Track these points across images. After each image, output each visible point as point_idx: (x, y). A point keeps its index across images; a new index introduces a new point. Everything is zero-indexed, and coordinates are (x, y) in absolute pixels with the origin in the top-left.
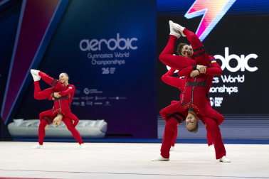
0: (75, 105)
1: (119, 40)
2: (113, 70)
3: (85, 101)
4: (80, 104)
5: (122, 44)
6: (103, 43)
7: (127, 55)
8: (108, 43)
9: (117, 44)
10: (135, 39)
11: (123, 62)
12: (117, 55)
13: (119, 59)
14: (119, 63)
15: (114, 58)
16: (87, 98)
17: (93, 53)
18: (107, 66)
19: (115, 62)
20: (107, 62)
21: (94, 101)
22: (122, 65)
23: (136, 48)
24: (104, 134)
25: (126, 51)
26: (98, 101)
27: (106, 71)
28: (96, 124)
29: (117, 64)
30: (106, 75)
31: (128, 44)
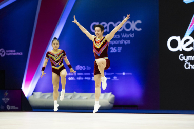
0: (87, 80)
2: (120, 48)
4: (91, 79)
5: (128, 26)
7: (132, 36)
8: (115, 25)
9: (124, 26)
10: (140, 22)
11: (129, 42)
12: (124, 36)
13: (125, 39)
14: (125, 42)
15: (121, 39)
18: (114, 46)
19: (121, 42)
20: (115, 42)
22: (128, 44)
23: (140, 29)
24: (112, 105)
25: (131, 32)
26: (107, 76)
27: (113, 50)
28: (105, 96)
29: (124, 44)
30: (114, 53)
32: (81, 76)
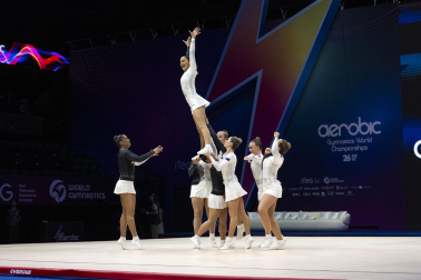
0: (315, 196)
1: (361, 125)
2: (355, 157)
3: (325, 191)
4: (321, 194)
5: (364, 128)
6: (343, 129)
7: (369, 140)
8: (348, 128)
9: (359, 129)
10: (379, 123)
11: (366, 148)
12: (359, 141)
13: (361, 145)
14: (361, 149)
15: (356, 144)
16: (327, 188)
17: (333, 139)
18: (348, 153)
19: (357, 148)
20: (349, 149)
21: (335, 190)
22: (365, 151)
23: (379, 132)
24: (347, 227)
25: (369, 136)
26: (340, 191)
27: (347, 158)
28: (339, 215)
29: (359, 151)
30: (347, 162)
31: (371, 128)
32: (308, 191)
